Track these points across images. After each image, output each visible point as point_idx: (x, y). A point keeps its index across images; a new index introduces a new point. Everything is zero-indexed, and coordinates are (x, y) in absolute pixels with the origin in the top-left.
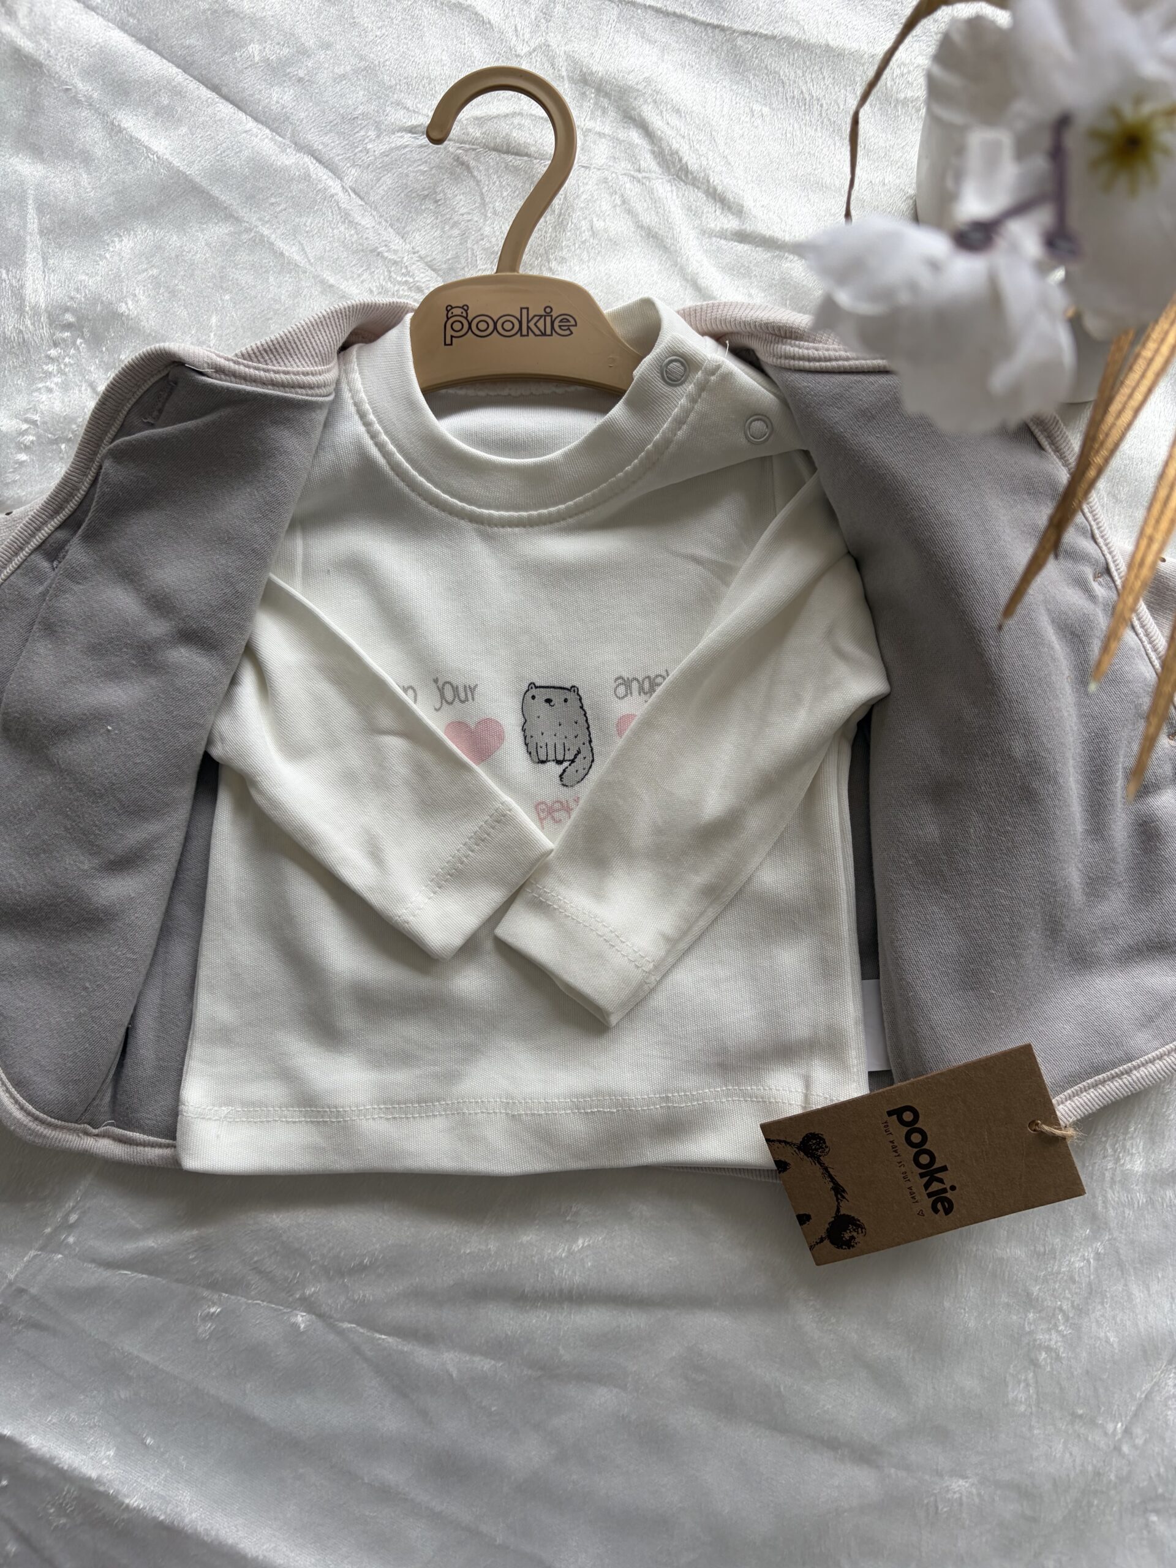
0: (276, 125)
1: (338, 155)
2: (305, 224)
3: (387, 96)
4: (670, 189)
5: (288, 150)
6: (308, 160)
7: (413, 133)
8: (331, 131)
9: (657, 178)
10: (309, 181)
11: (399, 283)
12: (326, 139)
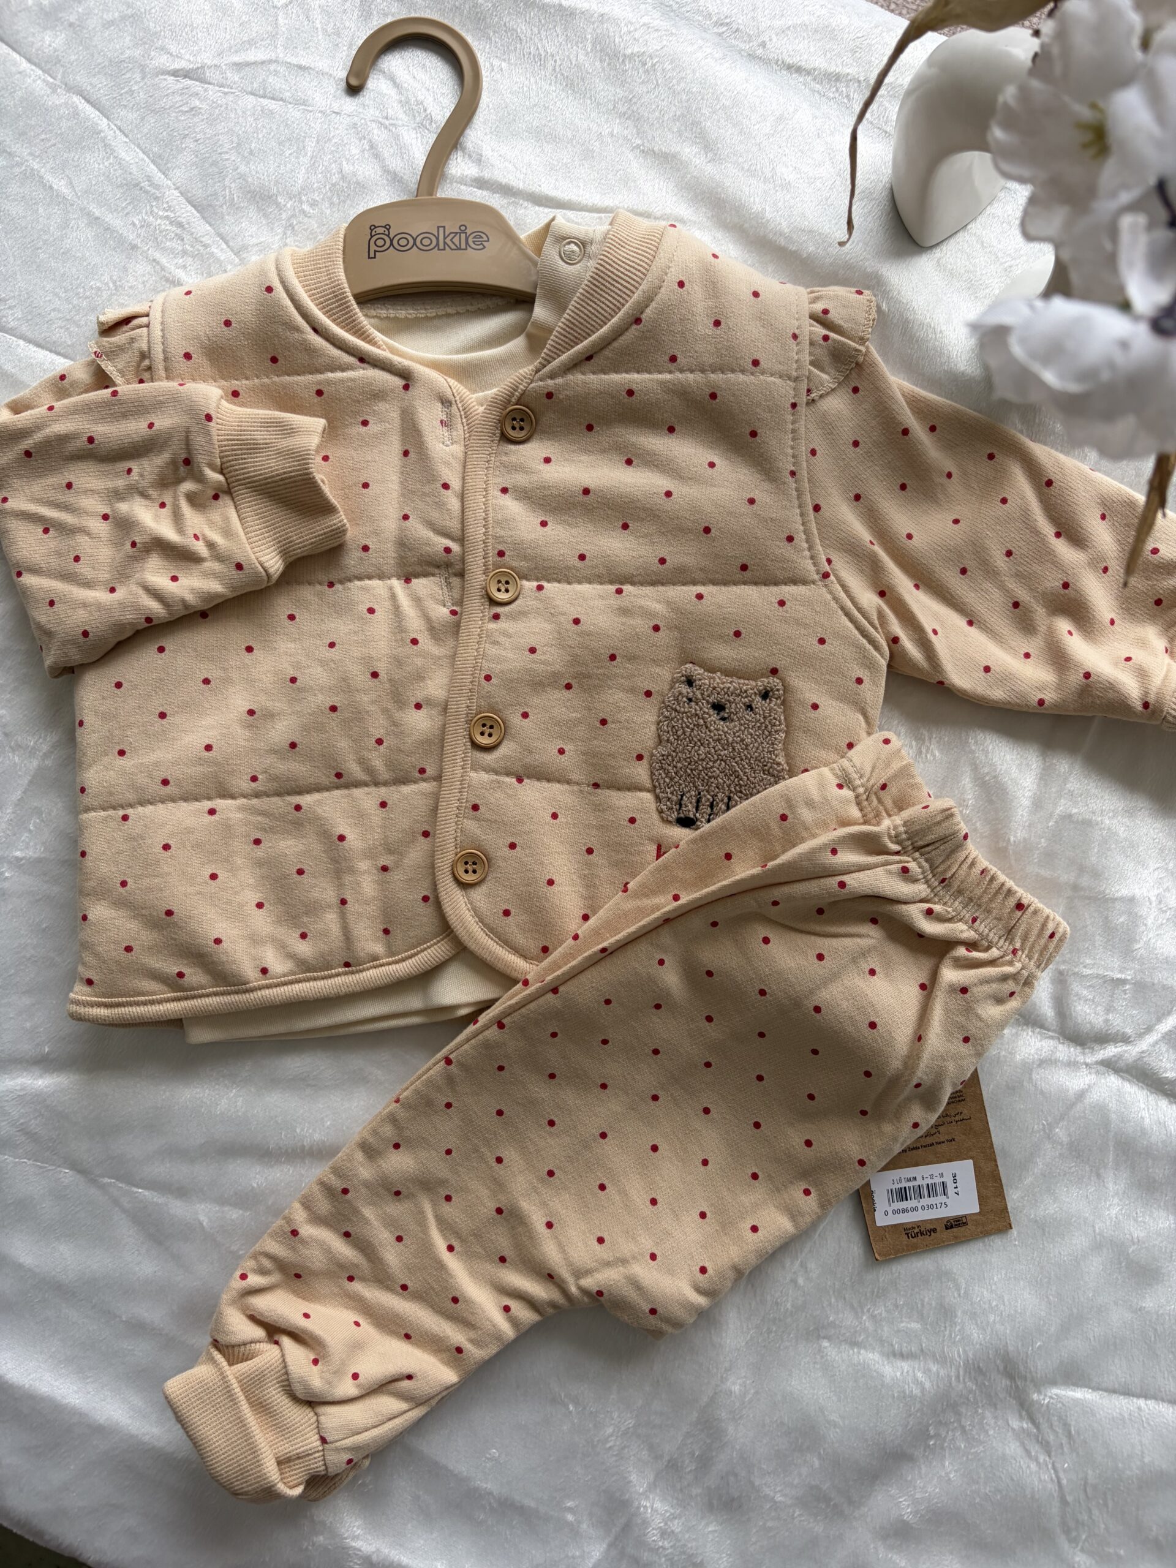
0: (49, 66)
1: (106, 95)
2: (73, 160)
3: (153, 41)
4: (414, 136)
5: (59, 90)
6: (76, 99)
7: (176, 76)
8: (99, 72)
9: (403, 125)
10: (78, 119)
11: (161, 218)
12: (94, 81)
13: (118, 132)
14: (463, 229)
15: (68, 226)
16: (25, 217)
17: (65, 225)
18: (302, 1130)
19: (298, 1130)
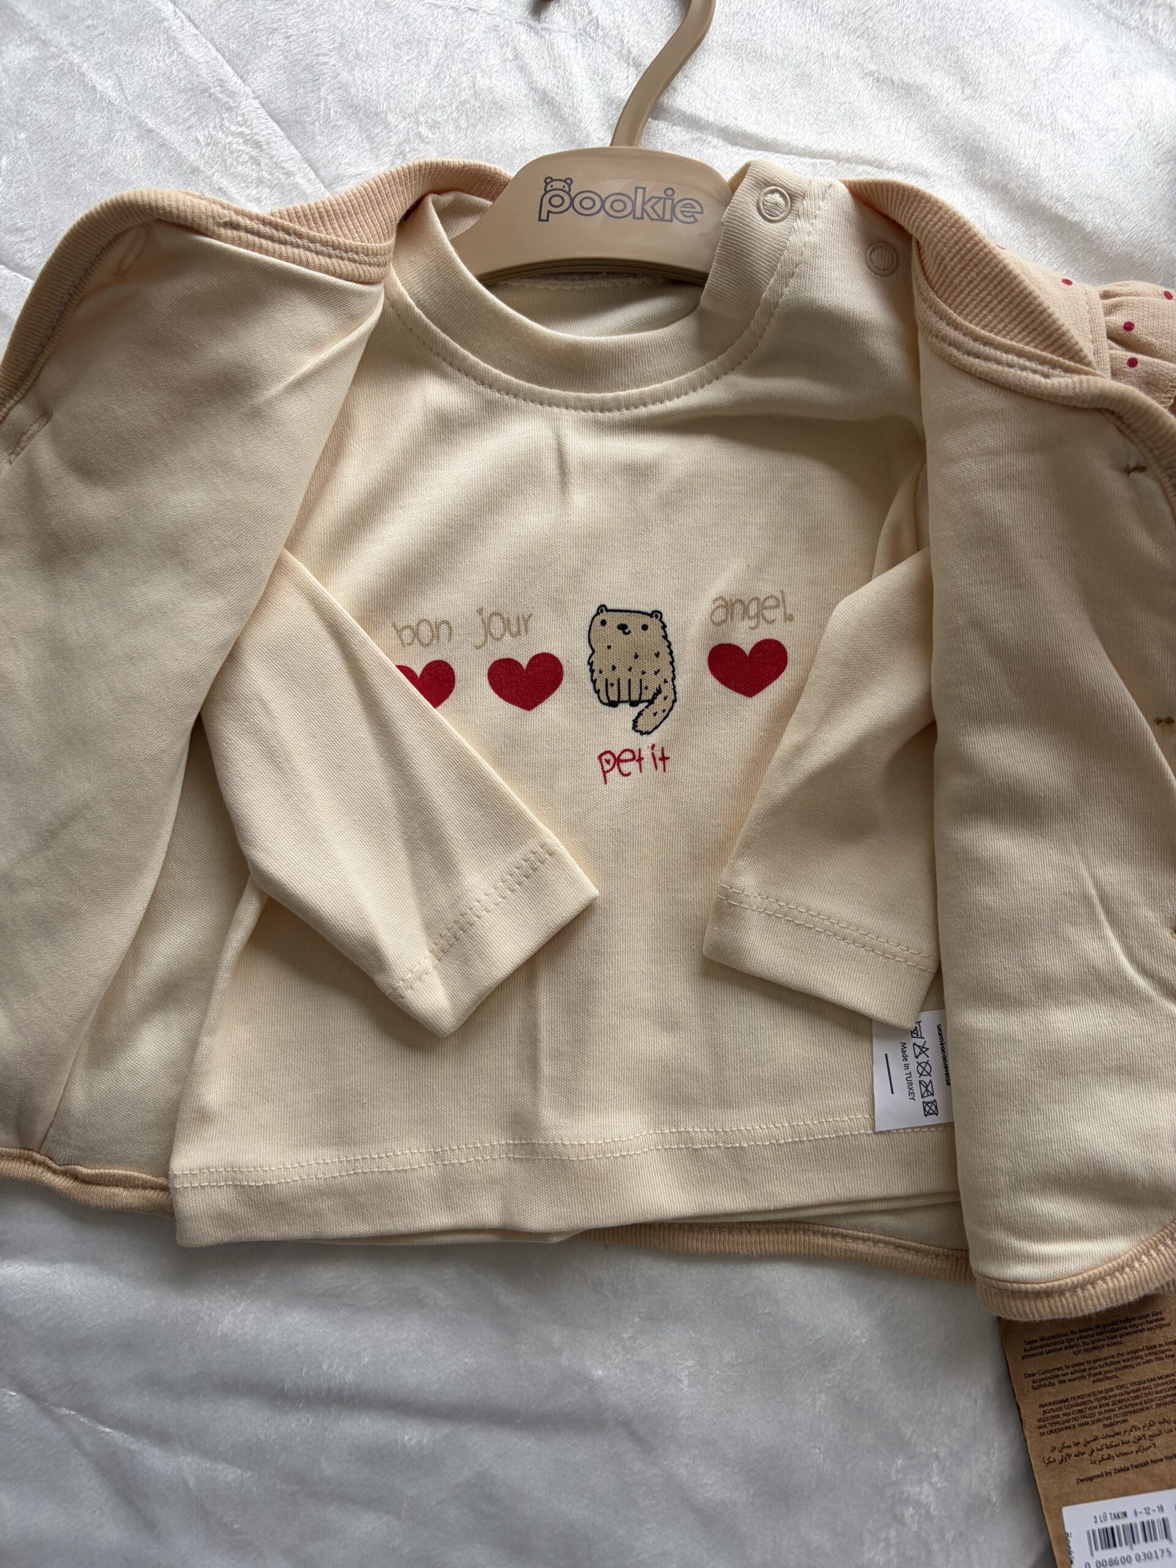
13: (186, 21)
14: (670, 192)
15: (112, 139)
16: (56, 124)
17: (108, 137)
18: (331, 1366)
19: (325, 1367)
